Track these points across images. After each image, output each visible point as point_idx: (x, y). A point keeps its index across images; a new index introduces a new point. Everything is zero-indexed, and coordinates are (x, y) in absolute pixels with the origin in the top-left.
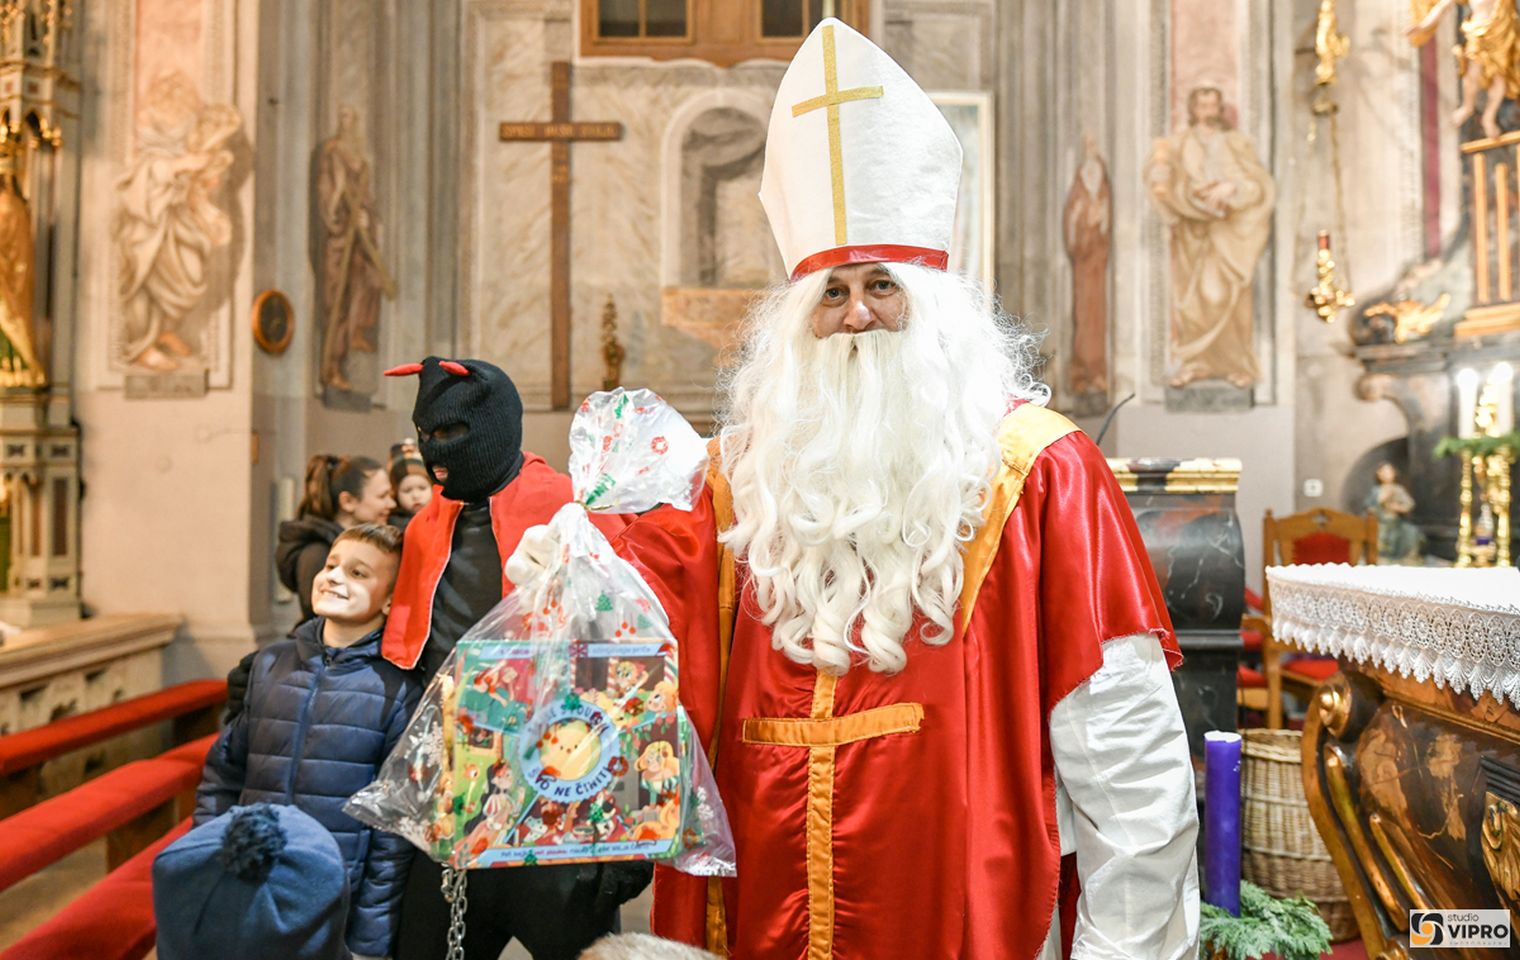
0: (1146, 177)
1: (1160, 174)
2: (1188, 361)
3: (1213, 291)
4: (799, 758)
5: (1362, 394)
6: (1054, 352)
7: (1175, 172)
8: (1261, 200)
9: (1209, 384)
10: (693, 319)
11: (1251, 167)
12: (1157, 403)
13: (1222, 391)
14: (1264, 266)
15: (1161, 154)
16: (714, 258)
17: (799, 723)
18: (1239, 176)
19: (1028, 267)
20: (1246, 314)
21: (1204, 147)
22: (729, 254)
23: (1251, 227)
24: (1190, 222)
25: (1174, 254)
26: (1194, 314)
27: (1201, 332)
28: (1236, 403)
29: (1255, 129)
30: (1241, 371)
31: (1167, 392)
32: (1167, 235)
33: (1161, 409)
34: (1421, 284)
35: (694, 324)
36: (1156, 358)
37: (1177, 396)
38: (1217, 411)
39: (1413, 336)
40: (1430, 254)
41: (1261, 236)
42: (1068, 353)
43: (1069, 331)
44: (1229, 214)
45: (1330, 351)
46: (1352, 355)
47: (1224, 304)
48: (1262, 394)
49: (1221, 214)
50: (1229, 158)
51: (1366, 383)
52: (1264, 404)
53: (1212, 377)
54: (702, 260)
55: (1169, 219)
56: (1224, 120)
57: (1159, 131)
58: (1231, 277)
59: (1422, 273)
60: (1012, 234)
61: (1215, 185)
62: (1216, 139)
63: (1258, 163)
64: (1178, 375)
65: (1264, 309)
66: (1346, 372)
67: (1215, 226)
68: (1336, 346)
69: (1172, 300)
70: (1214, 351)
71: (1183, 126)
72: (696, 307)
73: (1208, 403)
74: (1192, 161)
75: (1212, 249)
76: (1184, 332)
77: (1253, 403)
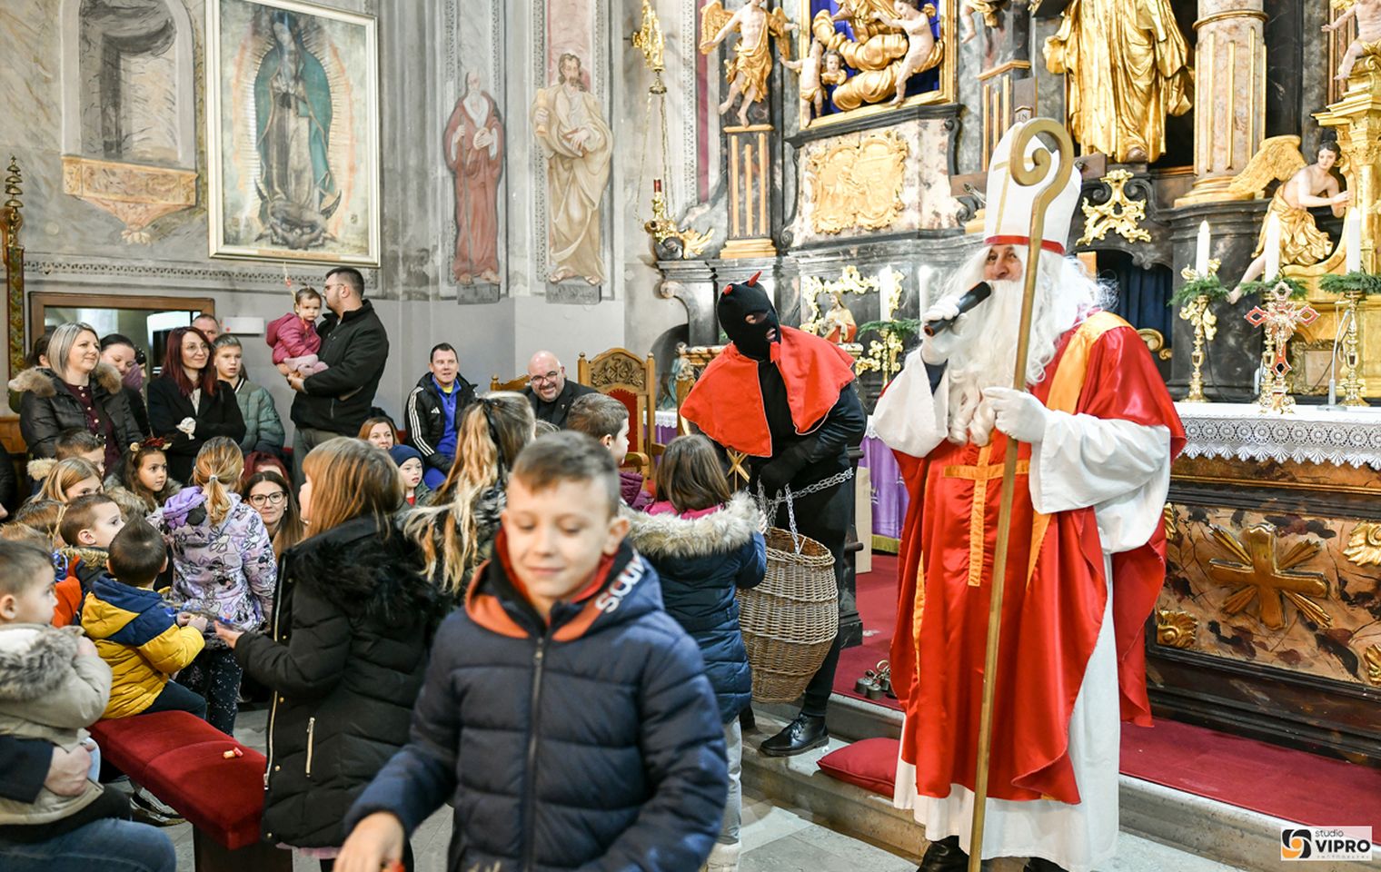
0: (532, 119)
1: (541, 116)
2: (561, 264)
3: (576, 213)
4: (970, 486)
5: (660, 293)
6: (435, 248)
7: (551, 118)
8: (605, 146)
9: (573, 282)
10: (96, 191)
11: (599, 121)
12: (541, 294)
13: (581, 287)
14: (606, 196)
15: (542, 102)
16: (119, 131)
17: (971, 468)
18: (591, 126)
19: (411, 174)
20: (596, 231)
21: (570, 101)
22: (135, 129)
23: (598, 164)
24: (563, 157)
25: (551, 181)
26: (564, 229)
27: (569, 243)
28: (590, 296)
29: (600, 92)
30: (593, 273)
31: (547, 287)
32: (546, 166)
33: (544, 298)
34: (697, 219)
35: (97, 195)
36: (540, 260)
37: (554, 290)
38: (578, 303)
39: (692, 255)
40: (702, 200)
41: (605, 173)
42: (450, 249)
43: (452, 232)
44: (585, 154)
45: (639, 261)
46: (656, 266)
47: (582, 222)
48: (606, 293)
49: (580, 154)
50: (585, 112)
51: (663, 286)
52: (607, 298)
53: (575, 277)
54: (106, 131)
55: (548, 154)
56: (581, 83)
57: (540, 84)
58: (587, 202)
59: (698, 211)
60: (393, 144)
61: (576, 131)
62: (577, 96)
63: (603, 119)
64: (554, 274)
65: (607, 227)
66: (650, 277)
67: (577, 162)
68: (643, 258)
69: (550, 217)
70: (576, 256)
71: (556, 82)
72: (101, 179)
73: (574, 297)
74: (562, 110)
75: (575, 178)
76: (559, 242)
77: (601, 299)
